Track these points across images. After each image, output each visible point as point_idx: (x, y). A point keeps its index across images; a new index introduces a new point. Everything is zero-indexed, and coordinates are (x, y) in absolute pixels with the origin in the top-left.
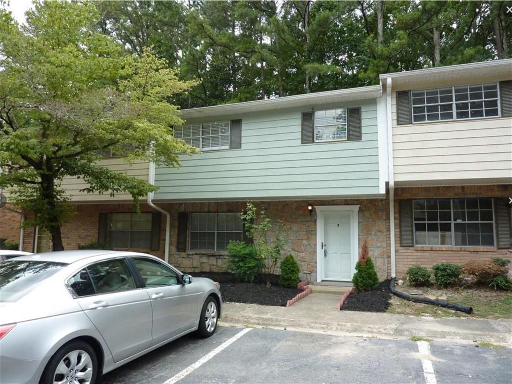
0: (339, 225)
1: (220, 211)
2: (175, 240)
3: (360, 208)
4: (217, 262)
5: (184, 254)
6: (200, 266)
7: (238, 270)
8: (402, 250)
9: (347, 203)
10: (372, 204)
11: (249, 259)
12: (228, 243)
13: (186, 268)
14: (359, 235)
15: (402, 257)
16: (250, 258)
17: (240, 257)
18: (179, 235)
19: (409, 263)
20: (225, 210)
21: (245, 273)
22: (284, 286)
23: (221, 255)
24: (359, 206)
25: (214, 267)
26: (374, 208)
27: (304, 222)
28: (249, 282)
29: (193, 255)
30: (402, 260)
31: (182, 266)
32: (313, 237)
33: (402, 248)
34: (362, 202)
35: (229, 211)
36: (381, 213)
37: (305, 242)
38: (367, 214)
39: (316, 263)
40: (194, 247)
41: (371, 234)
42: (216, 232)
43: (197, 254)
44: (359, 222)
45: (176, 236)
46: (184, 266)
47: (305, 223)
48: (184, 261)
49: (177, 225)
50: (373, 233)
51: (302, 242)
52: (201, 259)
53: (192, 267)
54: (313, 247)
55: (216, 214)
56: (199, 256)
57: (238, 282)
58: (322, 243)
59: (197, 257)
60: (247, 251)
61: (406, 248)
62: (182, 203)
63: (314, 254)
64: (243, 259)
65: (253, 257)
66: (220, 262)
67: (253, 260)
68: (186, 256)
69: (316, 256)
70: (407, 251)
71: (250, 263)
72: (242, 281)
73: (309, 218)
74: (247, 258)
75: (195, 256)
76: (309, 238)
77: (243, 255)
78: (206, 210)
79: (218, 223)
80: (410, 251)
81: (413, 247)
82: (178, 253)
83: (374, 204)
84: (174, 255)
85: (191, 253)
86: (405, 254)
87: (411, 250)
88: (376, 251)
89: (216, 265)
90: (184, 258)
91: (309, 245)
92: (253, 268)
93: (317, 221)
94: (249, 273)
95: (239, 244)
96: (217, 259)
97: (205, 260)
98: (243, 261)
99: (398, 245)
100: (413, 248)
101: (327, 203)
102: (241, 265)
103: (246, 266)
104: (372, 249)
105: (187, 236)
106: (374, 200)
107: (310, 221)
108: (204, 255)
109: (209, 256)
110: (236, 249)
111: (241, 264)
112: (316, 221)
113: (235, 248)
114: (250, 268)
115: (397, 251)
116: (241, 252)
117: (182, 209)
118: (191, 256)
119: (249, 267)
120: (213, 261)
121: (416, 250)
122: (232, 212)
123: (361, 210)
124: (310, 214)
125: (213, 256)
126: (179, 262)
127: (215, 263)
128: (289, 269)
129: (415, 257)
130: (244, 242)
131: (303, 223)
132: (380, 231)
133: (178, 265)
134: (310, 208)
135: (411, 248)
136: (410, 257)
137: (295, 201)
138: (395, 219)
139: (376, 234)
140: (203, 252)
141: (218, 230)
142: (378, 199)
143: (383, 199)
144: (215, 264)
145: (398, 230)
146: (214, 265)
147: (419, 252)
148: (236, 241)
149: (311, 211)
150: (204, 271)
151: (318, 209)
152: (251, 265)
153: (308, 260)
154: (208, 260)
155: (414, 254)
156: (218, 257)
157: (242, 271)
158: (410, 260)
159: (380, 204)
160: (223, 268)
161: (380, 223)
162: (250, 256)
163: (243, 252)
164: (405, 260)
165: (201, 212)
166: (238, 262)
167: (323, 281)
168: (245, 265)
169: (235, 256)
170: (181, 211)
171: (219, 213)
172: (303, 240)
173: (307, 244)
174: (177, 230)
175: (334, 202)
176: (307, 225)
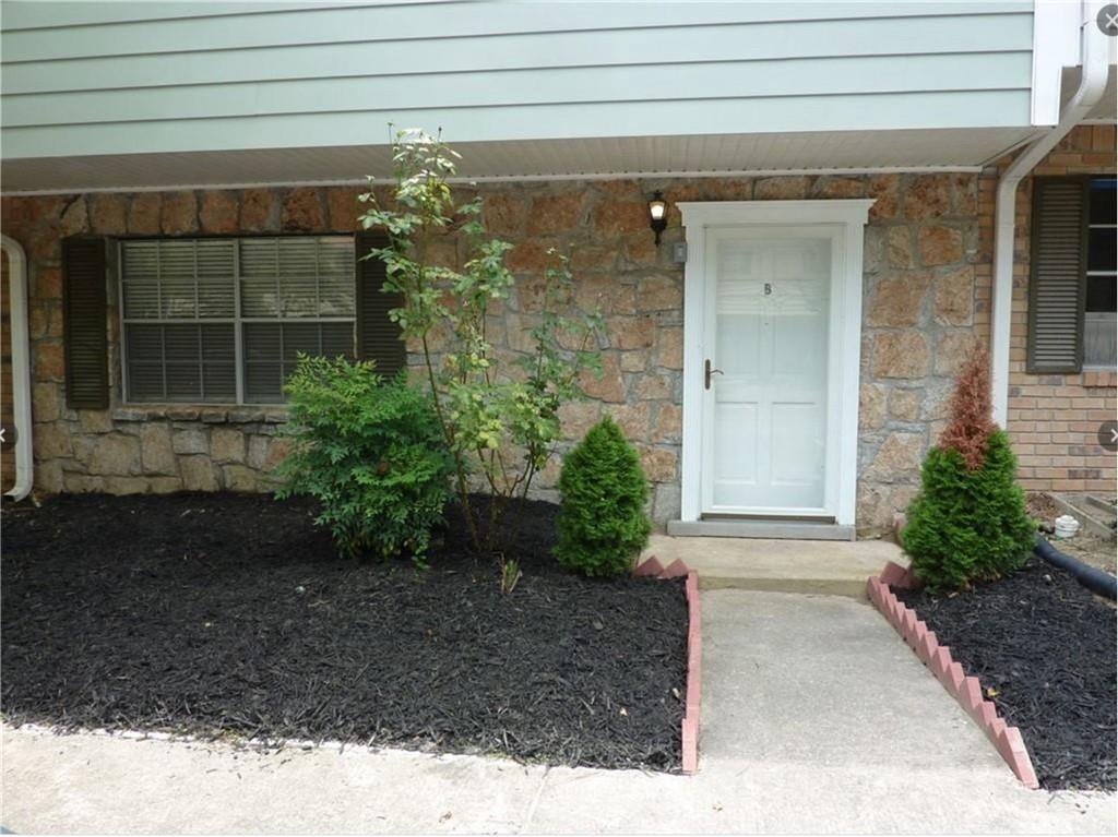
0: (768, 289)
1: (253, 229)
2: (53, 358)
3: (872, 212)
4: (247, 449)
5: (98, 420)
6: (173, 470)
7: (347, 508)
8: (1032, 386)
9: (815, 190)
10: (922, 197)
11: (399, 444)
12: (291, 369)
13: (113, 475)
14: (863, 328)
15: (1028, 414)
16: (403, 439)
17: (353, 437)
18: (69, 336)
19: (1058, 438)
20: (271, 224)
21: (382, 520)
22: (580, 572)
23: (261, 422)
24: (870, 203)
25: (235, 469)
26: (928, 213)
27: (625, 273)
28: (405, 555)
29: (139, 422)
30: (1028, 426)
31: (94, 471)
32: (667, 338)
33: (1033, 379)
34: (881, 188)
35: (292, 230)
36: (956, 235)
37: (631, 361)
38: (899, 238)
39: (678, 445)
40: (142, 387)
41: (912, 324)
42: (238, 321)
43: (155, 418)
44: (864, 274)
45: (57, 343)
46: (106, 469)
47: (629, 280)
48: (102, 449)
49: (57, 291)
50: (922, 320)
51: (619, 361)
52: (176, 437)
53: (137, 470)
54: (667, 380)
55: (235, 242)
56: (165, 425)
57: (347, 557)
58: (708, 363)
59: (160, 431)
60: (387, 409)
61: (1046, 378)
62: (76, 197)
63: (667, 410)
64: (373, 447)
65: (417, 437)
66: (261, 451)
67: (418, 449)
68: (108, 427)
69: (680, 418)
70: (1049, 391)
71: (404, 466)
72: (368, 554)
73: (649, 258)
74: (390, 440)
75: (150, 427)
76: (648, 345)
77: (368, 426)
78: (187, 225)
79: (242, 283)
80: (1060, 391)
81: (1076, 372)
82: (75, 415)
83: (931, 194)
84: (54, 422)
85: (131, 413)
86: (1043, 403)
87: (1067, 387)
88: (929, 392)
89: (245, 464)
90: (101, 434)
91: (650, 371)
92: (423, 494)
93: (687, 267)
94: (401, 515)
95: (345, 377)
96: (247, 436)
97: (192, 441)
98: (368, 455)
99: (1020, 367)
100: (1078, 380)
101: (730, 192)
102: (361, 480)
103: (389, 483)
104: (915, 384)
105: (106, 343)
106: (933, 176)
107: (653, 271)
108: (187, 420)
109: (212, 425)
110: (328, 399)
111: (363, 475)
112: (681, 268)
113: (325, 392)
114: (407, 493)
115: (1013, 392)
116: (358, 412)
117: (76, 222)
118: (132, 429)
119: (400, 487)
120: (230, 446)
121: (1088, 387)
122: (307, 233)
123: (875, 223)
124: (658, 242)
125: (228, 424)
126: (82, 454)
127: (236, 452)
128: (608, 494)
129: (1081, 415)
130: (370, 365)
131: (622, 279)
132: (949, 311)
133: (78, 466)
134: (657, 211)
135: (1070, 379)
136: (1060, 415)
137: (588, 183)
138: (1017, 258)
139: (932, 323)
140: (183, 407)
141: (243, 316)
142: (947, 175)
143: (970, 175)
144: (238, 455)
145: (1023, 306)
146: (233, 463)
147: (1100, 392)
148: (331, 358)
149: (659, 226)
150: (194, 487)
151: (693, 214)
152: (409, 478)
153: (644, 436)
154: (209, 439)
155: (1078, 403)
156: (254, 428)
157: (369, 512)
158: (1064, 426)
159: (957, 193)
160: (275, 473)
161: (952, 277)
162: (403, 432)
163: (369, 414)
164: (1042, 426)
165: (163, 237)
166: (346, 463)
167: (704, 517)
168: (382, 475)
169: (326, 433)
170: (70, 233)
171: (246, 242)
172: (621, 350)
173: (641, 367)
174: (58, 315)
175: (759, 185)
176: (640, 289)
